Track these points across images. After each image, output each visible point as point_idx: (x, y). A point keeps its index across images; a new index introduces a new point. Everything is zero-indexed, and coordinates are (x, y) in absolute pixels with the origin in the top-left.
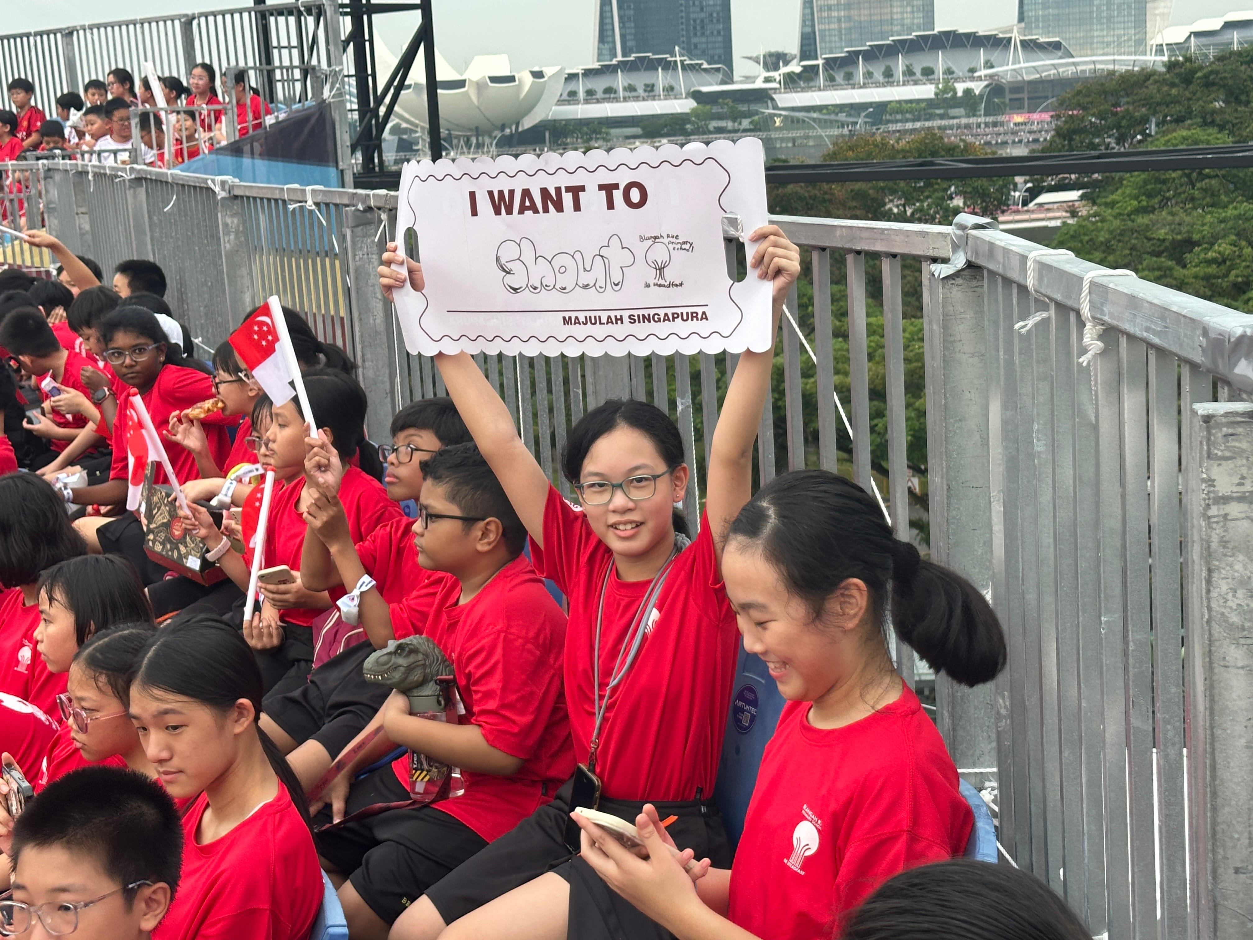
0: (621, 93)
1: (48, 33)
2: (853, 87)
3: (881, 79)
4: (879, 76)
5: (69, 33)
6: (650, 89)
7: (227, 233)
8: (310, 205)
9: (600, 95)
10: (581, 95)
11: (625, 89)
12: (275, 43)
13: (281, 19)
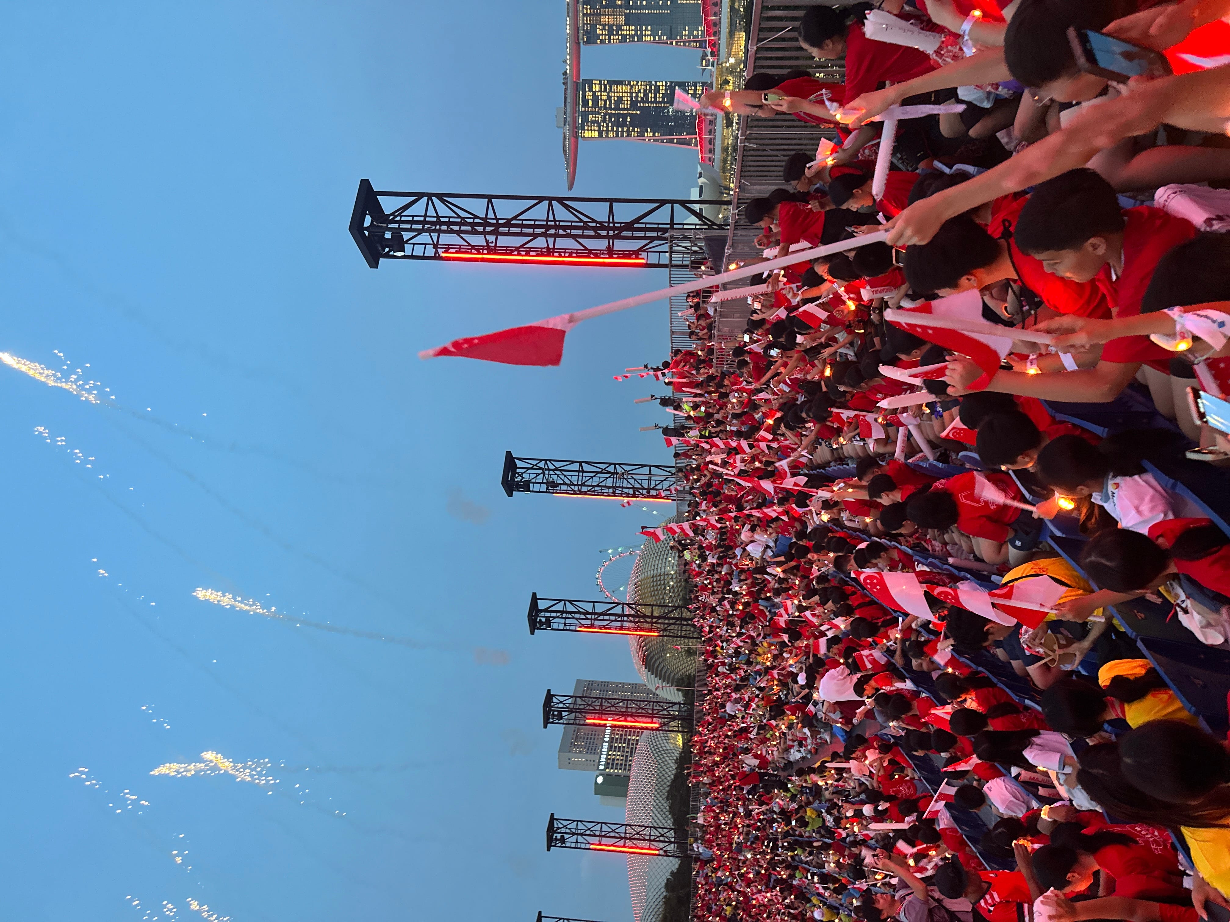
0: (712, 136)
1: (672, 340)
2: (720, 23)
3: (718, 8)
4: (716, 9)
5: (673, 333)
6: (711, 122)
7: (744, 249)
8: (736, 211)
9: (712, 147)
10: (710, 155)
11: (710, 135)
12: (681, 263)
13: (673, 259)
